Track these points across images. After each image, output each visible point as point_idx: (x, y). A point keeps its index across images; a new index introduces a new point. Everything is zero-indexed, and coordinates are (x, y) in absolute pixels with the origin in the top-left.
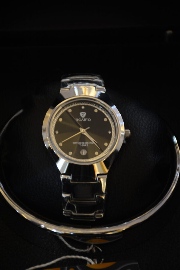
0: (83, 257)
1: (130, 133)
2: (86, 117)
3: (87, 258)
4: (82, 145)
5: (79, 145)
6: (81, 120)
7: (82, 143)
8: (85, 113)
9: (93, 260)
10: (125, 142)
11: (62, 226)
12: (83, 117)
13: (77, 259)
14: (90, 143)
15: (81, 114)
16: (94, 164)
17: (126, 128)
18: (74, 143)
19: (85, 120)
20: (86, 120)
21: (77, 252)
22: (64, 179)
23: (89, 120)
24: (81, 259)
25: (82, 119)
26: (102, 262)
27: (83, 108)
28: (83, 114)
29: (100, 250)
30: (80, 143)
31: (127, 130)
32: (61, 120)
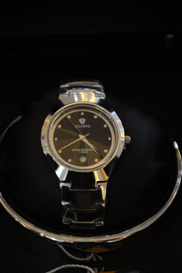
0: (83, 266)
1: (130, 139)
2: (85, 124)
3: (87, 267)
4: (82, 152)
5: (78, 152)
6: (80, 126)
7: (82, 150)
8: (85, 120)
9: (93, 270)
10: (125, 149)
11: (62, 234)
12: (83, 123)
13: (77, 268)
14: (90, 150)
15: (80, 120)
16: (94, 171)
17: (126, 134)
18: (73, 150)
19: (84, 127)
20: (86, 126)
21: (77, 260)
22: (63, 187)
23: (89, 126)
24: (81, 268)
25: (82, 126)
26: (102, 271)
27: (82, 114)
28: (82, 121)
29: (100, 259)
30: (79, 150)
31: (126, 137)
32: (60, 126)
